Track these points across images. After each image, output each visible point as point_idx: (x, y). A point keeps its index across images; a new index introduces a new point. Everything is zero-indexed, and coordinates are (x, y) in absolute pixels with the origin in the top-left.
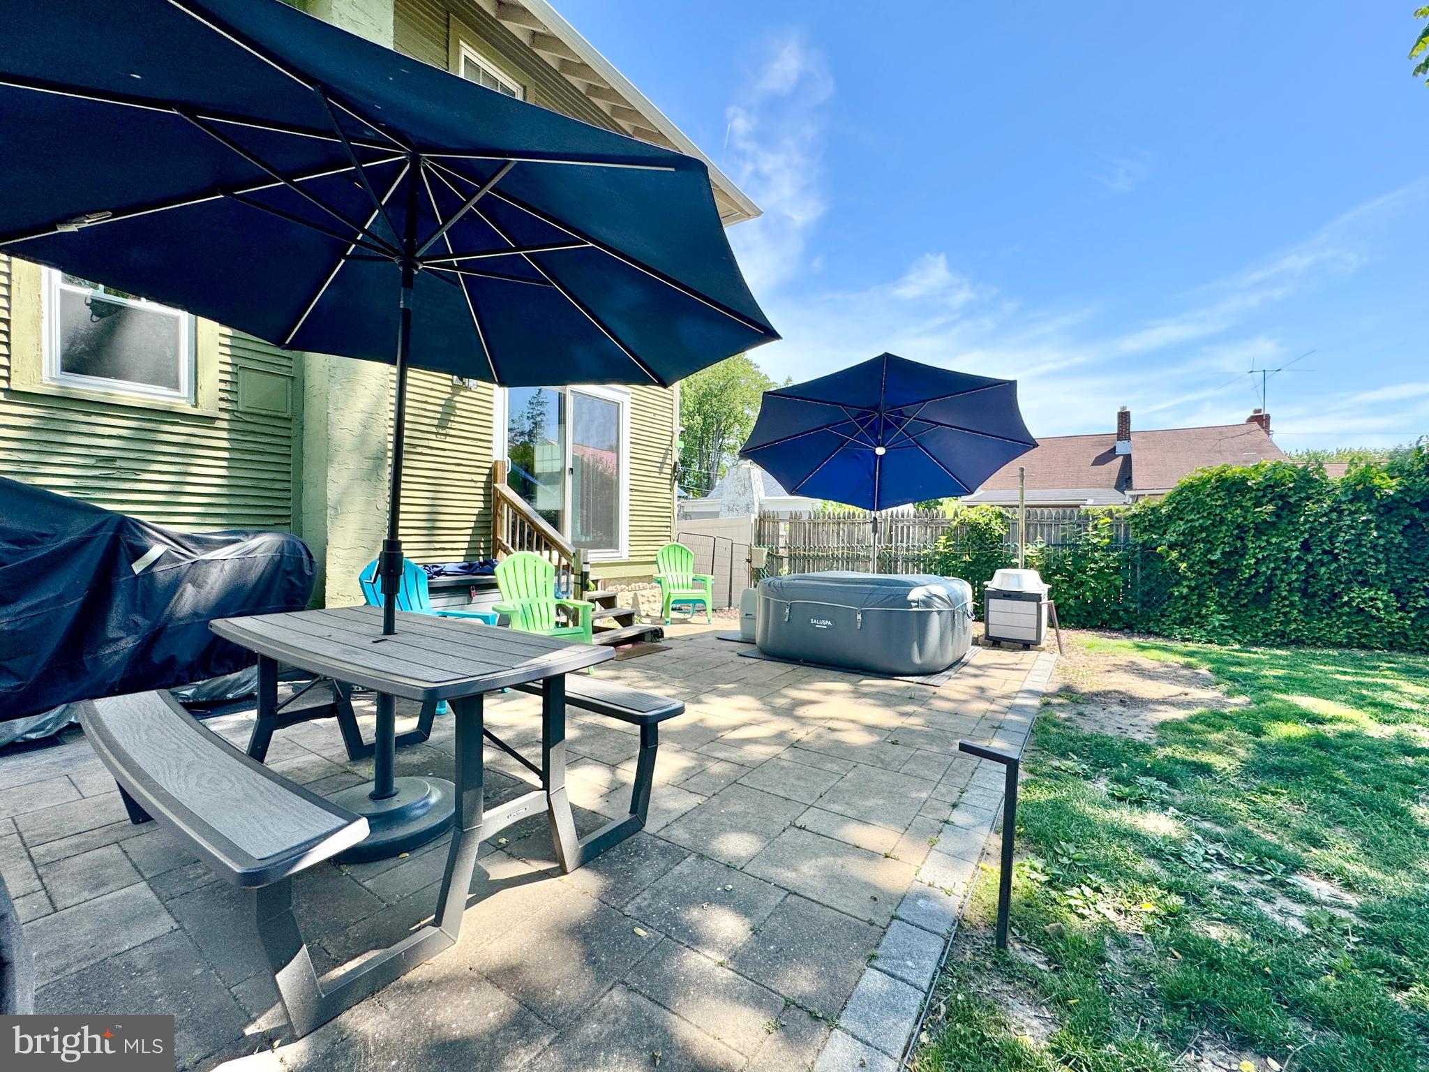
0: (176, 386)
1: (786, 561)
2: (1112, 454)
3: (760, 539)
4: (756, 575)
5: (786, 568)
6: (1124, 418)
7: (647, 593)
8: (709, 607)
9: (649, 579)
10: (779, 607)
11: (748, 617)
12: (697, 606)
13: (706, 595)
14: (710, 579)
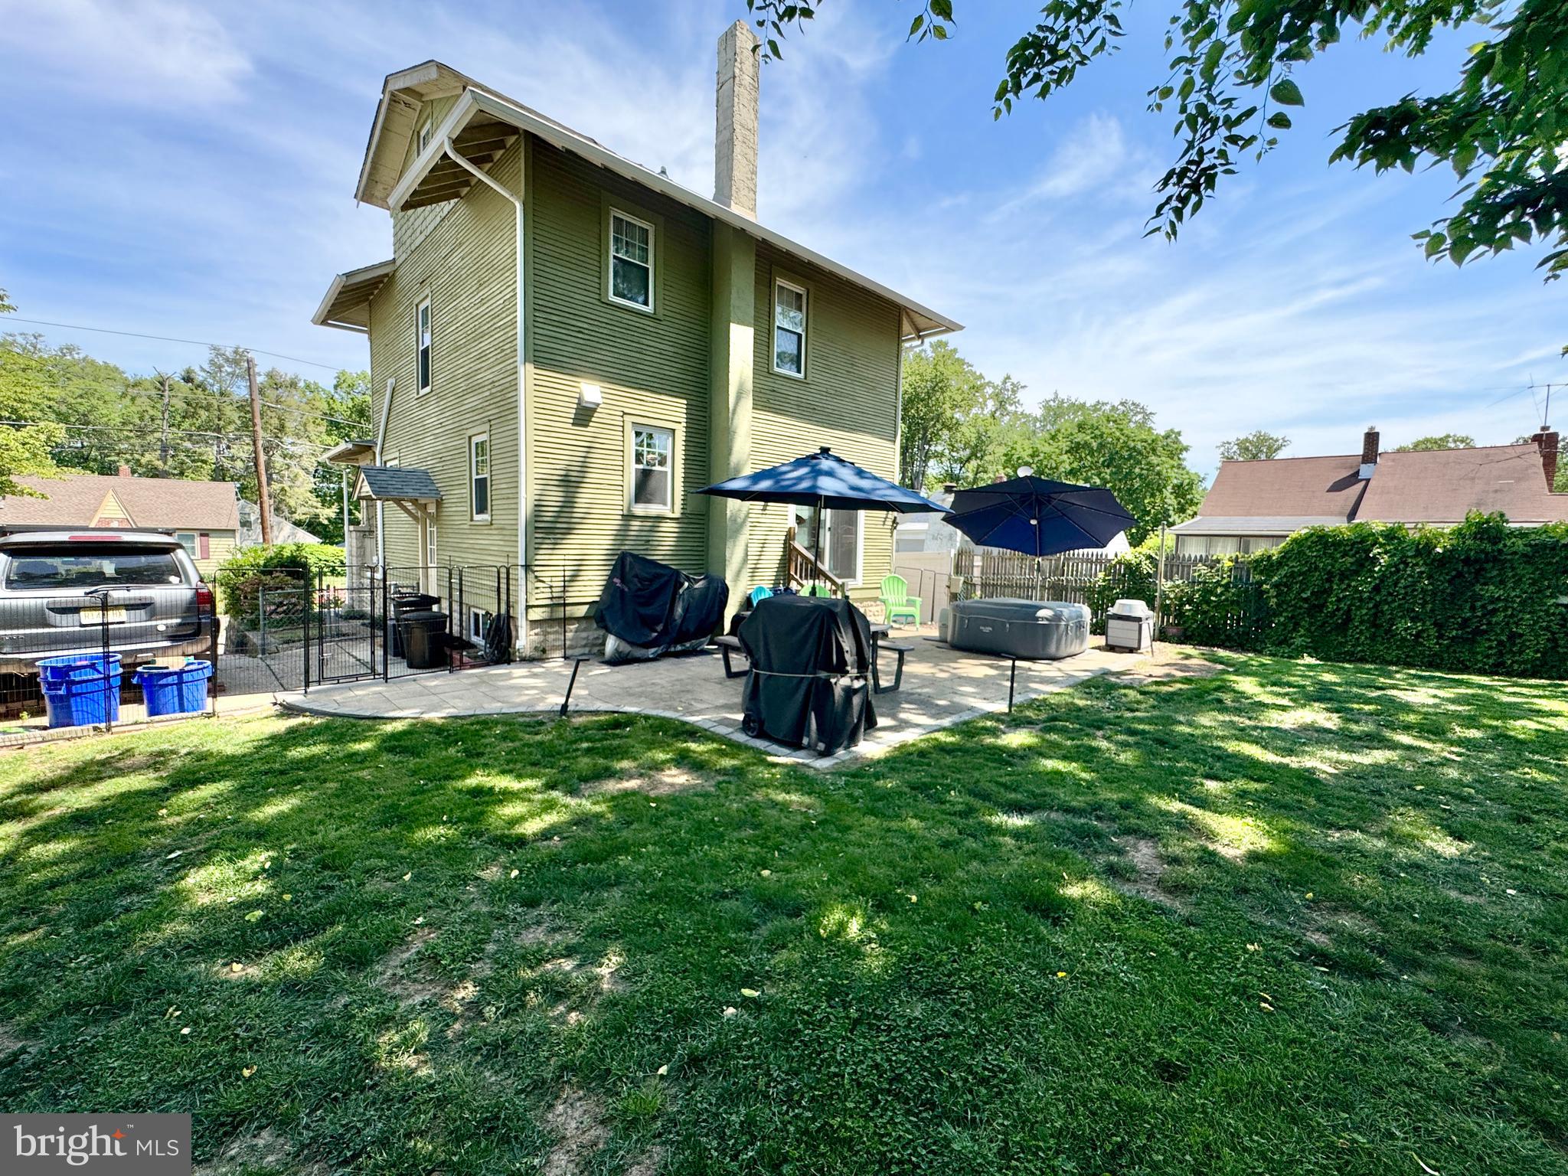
0: (665, 504)
1: (978, 588)
2: (1354, 478)
3: (958, 569)
4: (954, 597)
5: (978, 593)
6: (1372, 439)
7: (874, 609)
8: (918, 620)
9: (876, 599)
10: (962, 619)
11: (943, 627)
12: (909, 620)
13: (916, 611)
14: (919, 600)
